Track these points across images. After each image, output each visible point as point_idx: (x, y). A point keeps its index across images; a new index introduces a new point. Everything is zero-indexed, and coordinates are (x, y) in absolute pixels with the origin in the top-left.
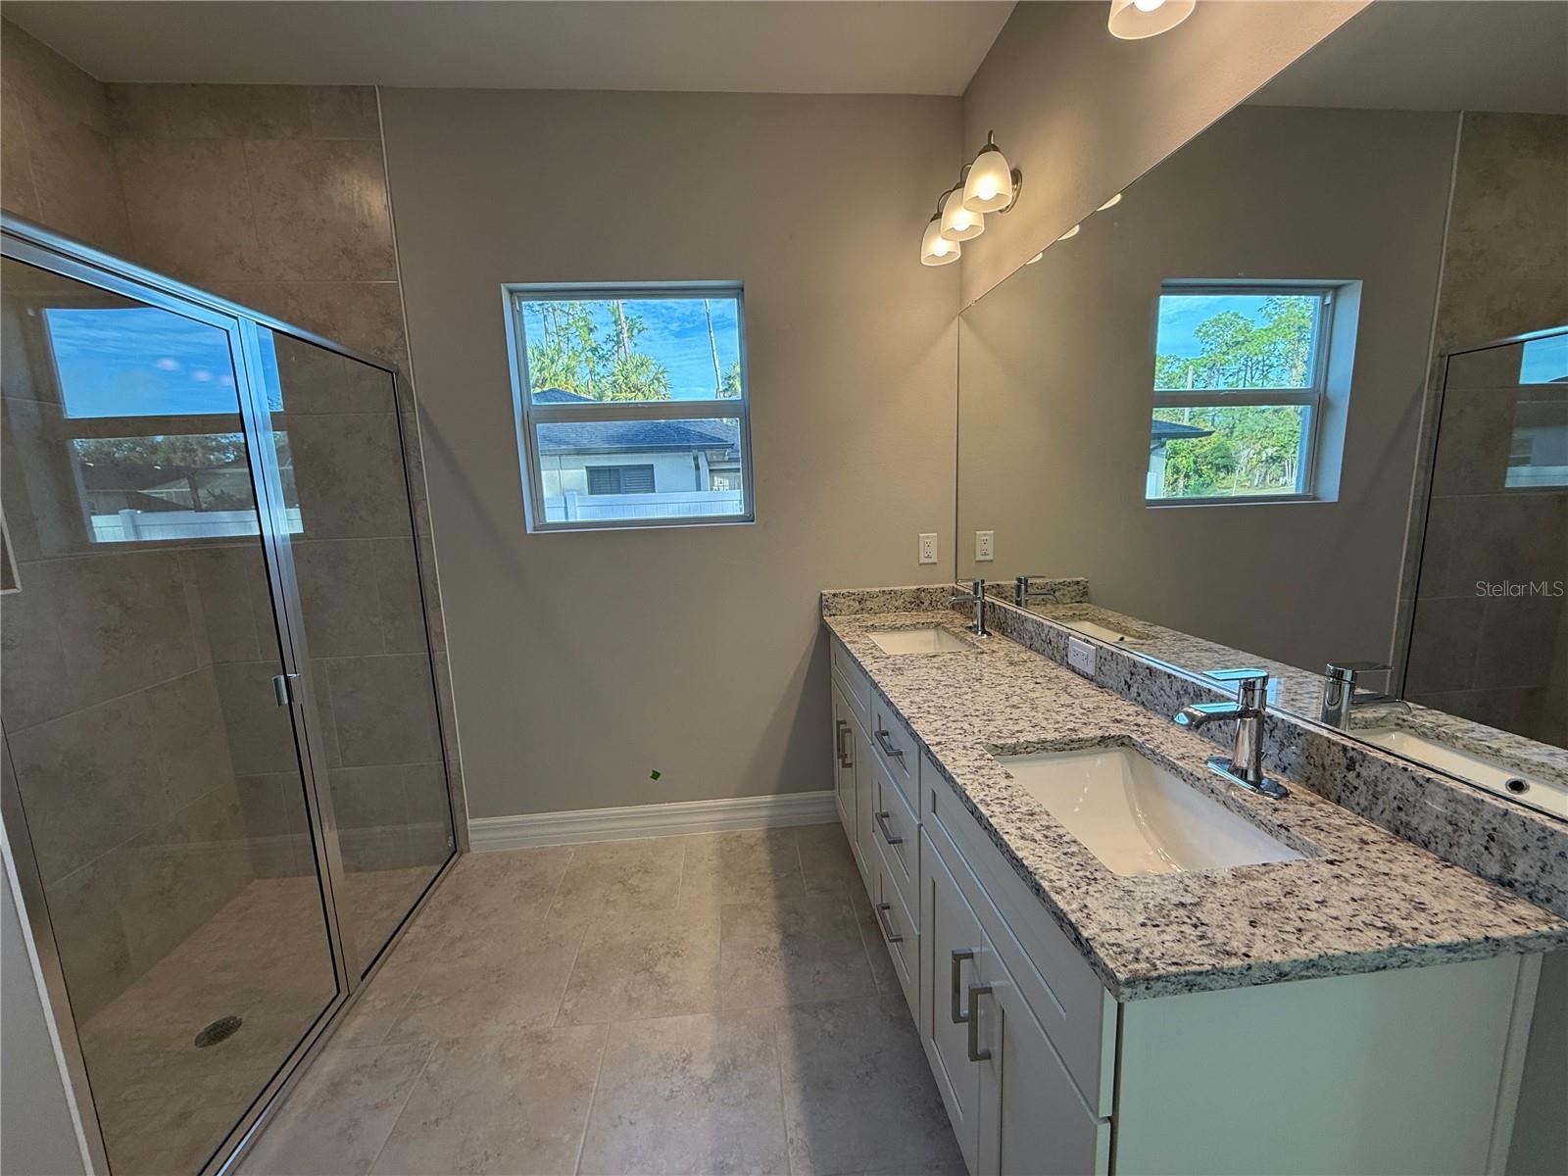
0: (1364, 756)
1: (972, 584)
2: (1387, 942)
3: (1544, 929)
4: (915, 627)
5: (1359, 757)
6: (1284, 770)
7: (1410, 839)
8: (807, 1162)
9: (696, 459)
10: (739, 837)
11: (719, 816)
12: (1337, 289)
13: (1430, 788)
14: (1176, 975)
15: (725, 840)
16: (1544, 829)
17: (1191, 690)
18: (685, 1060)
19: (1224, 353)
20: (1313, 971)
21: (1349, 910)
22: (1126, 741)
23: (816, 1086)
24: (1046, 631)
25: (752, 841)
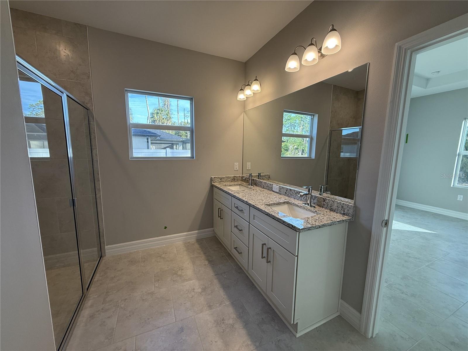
0: (326, 199)
1: (249, 175)
2: (331, 222)
3: (348, 218)
4: (235, 185)
5: (325, 199)
6: (314, 204)
7: (332, 211)
8: (228, 301)
9: (148, 139)
10: (189, 242)
11: (184, 237)
12: (314, 115)
13: (335, 202)
14: (307, 228)
15: (186, 243)
16: (348, 205)
17: (298, 192)
18: (193, 289)
19: (286, 122)
20: (323, 226)
21: (326, 219)
22: (288, 202)
23: (225, 287)
24: (267, 184)
25: (193, 243)
